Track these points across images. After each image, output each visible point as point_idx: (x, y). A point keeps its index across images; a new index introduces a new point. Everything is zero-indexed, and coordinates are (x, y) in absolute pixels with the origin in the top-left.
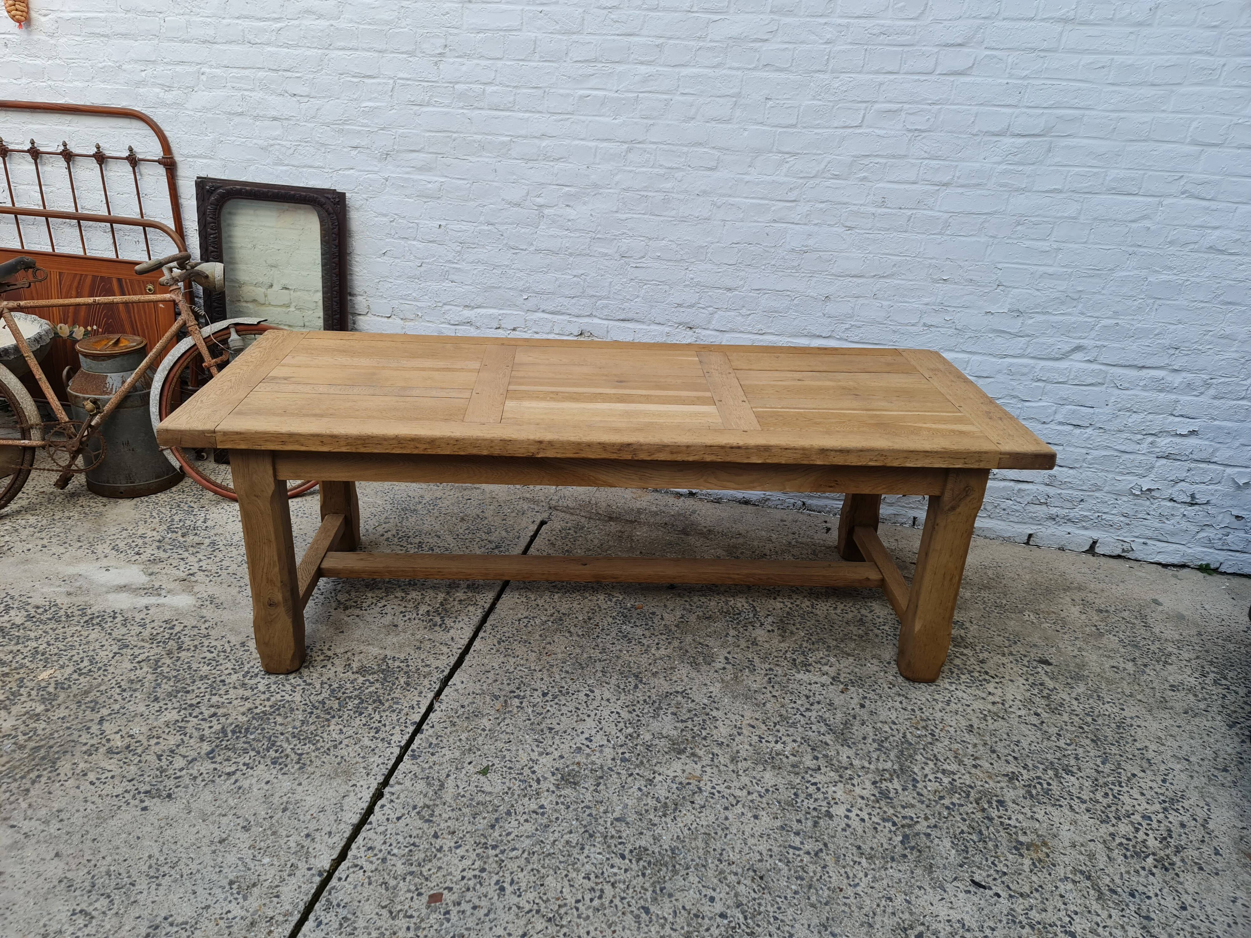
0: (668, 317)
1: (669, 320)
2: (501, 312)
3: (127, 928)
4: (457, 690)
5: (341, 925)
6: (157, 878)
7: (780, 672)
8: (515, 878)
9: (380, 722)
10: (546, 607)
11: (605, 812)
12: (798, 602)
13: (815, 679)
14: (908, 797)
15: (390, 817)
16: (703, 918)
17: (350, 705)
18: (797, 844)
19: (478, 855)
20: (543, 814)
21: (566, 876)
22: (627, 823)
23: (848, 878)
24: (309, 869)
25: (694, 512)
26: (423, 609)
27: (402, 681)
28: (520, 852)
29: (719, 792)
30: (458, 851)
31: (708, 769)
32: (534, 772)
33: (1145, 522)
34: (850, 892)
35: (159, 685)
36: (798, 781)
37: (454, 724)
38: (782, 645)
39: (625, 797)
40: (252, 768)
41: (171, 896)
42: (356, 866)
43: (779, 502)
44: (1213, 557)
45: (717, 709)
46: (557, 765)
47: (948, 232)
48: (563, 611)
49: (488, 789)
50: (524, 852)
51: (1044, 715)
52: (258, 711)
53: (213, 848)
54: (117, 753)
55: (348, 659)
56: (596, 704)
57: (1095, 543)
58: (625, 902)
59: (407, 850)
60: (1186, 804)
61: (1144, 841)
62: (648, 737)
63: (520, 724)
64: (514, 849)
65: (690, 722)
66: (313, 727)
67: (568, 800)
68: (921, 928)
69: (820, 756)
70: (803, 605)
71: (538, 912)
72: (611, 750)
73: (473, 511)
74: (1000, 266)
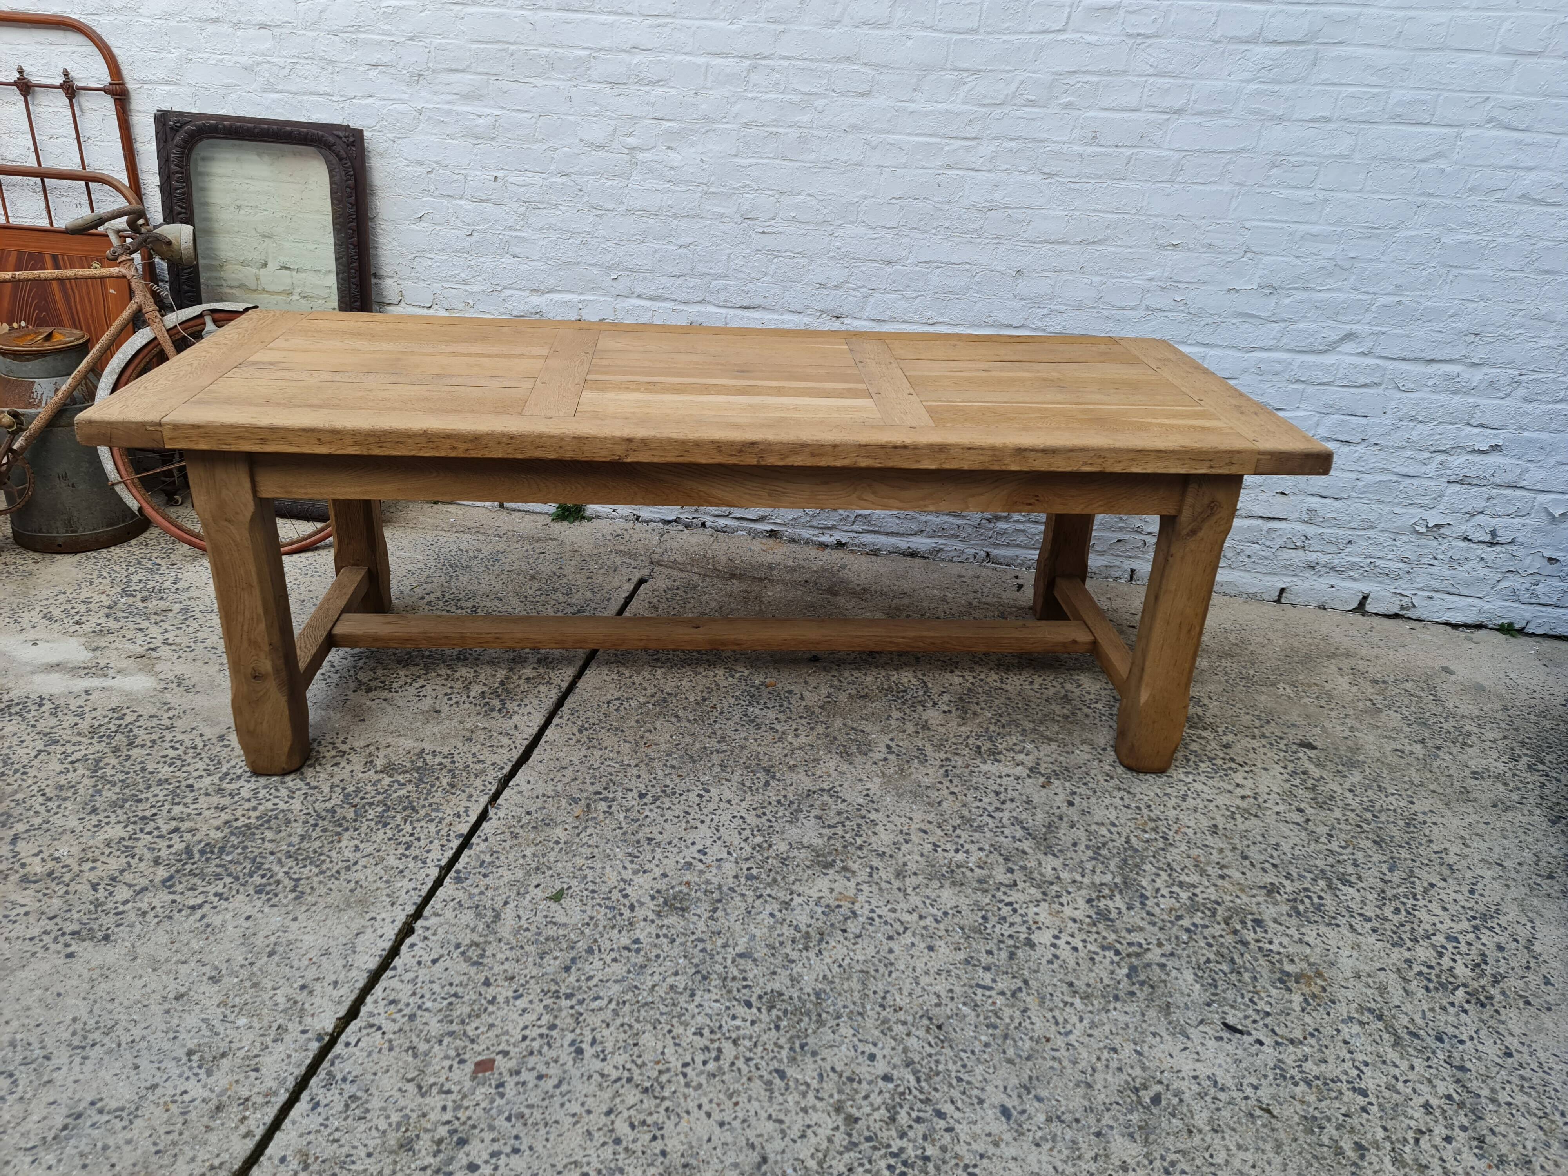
0: (806, 303)
1: (808, 307)
2: (582, 298)
3: (35, 1118)
4: (521, 792)
5: (347, 1106)
6: (84, 1048)
7: (960, 763)
8: (598, 1037)
9: (412, 835)
10: (646, 685)
11: (725, 946)
12: (982, 676)
13: (1006, 770)
14: (1135, 917)
15: (423, 959)
16: (860, 1082)
17: (371, 814)
18: (988, 982)
19: (546, 1007)
20: (638, 951)
21: (670, 1031)
22: (755, 960)
23: (1057, 1023)
24: (304, 1032)
25: (844, 567)
26: (476, 689)
27: (445, 782)
28: (606, 1001)
29: (880, 917)
30: (518, 1002)
31: (865, 887)
32: (626, 896)
33: (1431, 569)
34: (1060, 1042)
35: (99, 792)
36: (987, 901)
37: (515, 836)
38: (963, 729)
39: (752, 926)
40: (227, 899)
41: (102, 1073)
42: (372, 1026)
43: (955, 553)
44: (1518, 614)
45: (877, 810)
46: (659, 887)
47: (1180, 179)
48: (669, 690)
49: (561, 918)
50: (610, 1001)
51: (1310, 811)
52: (239, 824)
53: (167, 1006)
54: (35, 882)
55: (370, 754)
56: (712, 806)
57: (1365, 598)
58: (752, 1063)
59: (445, 1002)
60: (1503, 921)
61: (1451, 969)
62: (783, 847)
63: (609, 834)
64: (596, 999)
65: (840, 827)
66: (317, 844)
67: (673, 931)
68: (1158, 1088)
69: (1016, 868)
70: (989, 680)
71: (629, 1080)
72: (733, 865)
73: (547, 567)
74: (1248, 225)
